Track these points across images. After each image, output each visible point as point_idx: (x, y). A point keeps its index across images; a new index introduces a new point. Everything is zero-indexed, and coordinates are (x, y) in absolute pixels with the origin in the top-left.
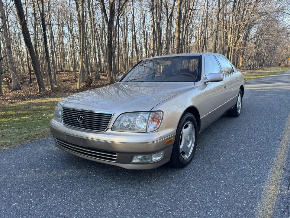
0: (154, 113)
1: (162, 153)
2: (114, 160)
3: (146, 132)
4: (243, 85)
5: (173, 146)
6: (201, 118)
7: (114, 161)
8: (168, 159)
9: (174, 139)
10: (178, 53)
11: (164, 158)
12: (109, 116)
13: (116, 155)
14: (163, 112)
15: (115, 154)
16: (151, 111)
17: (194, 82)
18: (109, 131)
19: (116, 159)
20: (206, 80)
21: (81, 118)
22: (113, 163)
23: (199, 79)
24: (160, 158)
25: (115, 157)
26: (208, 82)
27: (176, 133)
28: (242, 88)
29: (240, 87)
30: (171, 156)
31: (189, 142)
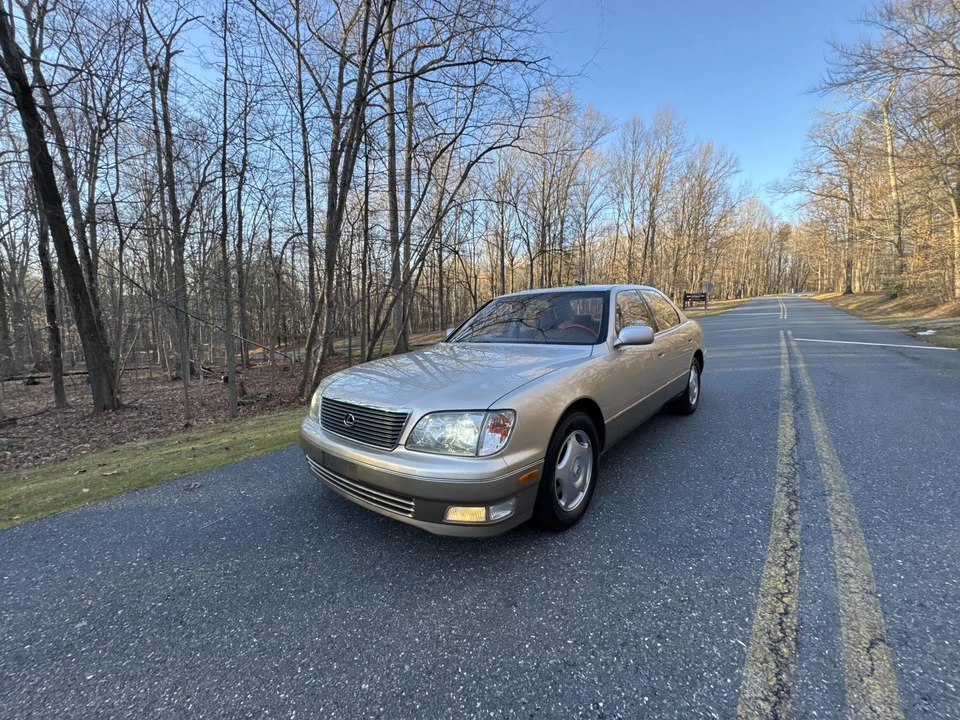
0: (496, 415)
1: (511, 503)
2: (409, 512)
3: (477, 455)
4: (701, 349)
5: (537, 488)
6: (605, 422)
7: (410, 515)
8: (528, 515)
9: (539, 471)
10: (542, 286)
11: (517, 511)
12: (402, 419)
13: (413, 504)
14: (515, 412)
15: (411, 500)
16: (488, 410)
17: (593, 344)
18: (401, 449)
19: (412, 510)
20: (618, 342)
21: (351, 420)
22: (408, 519)
23: (605, 340)
24: (509, 512)
25: (410, 506)
26: (623, 344)
27: (546, 458)
28: (699, 355)
29: (693, 353)
30: (535, 508)
31: (578, 474)
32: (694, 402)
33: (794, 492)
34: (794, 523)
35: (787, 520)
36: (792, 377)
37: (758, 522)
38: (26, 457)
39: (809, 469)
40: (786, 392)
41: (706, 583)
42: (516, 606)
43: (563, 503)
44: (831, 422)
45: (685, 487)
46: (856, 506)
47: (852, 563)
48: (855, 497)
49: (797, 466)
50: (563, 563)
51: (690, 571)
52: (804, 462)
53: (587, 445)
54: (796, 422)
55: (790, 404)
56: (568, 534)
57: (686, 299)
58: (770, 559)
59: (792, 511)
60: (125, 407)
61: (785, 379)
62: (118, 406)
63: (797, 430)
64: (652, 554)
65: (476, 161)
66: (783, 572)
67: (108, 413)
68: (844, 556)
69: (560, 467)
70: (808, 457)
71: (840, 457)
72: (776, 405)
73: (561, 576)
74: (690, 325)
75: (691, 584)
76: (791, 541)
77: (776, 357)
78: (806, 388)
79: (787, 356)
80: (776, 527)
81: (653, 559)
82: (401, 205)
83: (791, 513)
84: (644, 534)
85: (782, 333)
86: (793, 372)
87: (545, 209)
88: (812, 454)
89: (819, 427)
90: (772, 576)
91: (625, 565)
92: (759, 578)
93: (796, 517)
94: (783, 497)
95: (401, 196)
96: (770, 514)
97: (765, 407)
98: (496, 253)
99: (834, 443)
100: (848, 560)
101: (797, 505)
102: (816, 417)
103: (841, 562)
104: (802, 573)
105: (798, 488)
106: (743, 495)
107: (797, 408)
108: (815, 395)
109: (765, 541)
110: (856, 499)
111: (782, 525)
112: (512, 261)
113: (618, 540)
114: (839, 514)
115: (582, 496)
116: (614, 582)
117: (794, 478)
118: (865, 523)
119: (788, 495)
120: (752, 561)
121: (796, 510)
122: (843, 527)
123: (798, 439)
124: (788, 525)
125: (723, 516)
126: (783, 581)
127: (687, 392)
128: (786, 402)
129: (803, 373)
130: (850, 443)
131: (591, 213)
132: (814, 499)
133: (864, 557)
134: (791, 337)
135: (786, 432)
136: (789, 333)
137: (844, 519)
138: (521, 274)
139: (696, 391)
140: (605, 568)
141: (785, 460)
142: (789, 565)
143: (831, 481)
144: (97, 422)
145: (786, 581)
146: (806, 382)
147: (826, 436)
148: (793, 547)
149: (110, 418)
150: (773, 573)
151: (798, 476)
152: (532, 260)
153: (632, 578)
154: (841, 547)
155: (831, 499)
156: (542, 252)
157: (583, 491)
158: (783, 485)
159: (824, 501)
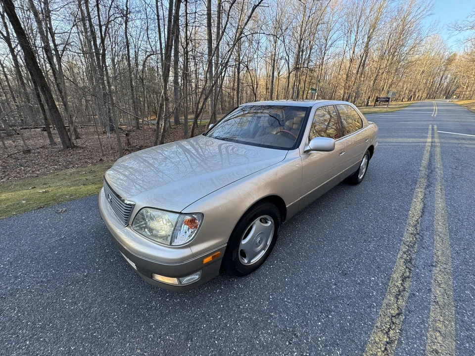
3: (171, 244)
4: (374, 145)
5: (221, 260)
6: (287, 206)
7: (136, 268)
9: (221, 252)
11: (202, 278)
12: (129, 208)
14: (203, 214)
16: (180, 213)
17: (288, 150)
18: (129, 228)
20: (308, 148)
23: (296, 146)
25: (134, 265)
26: (311, 150)
27: (228, 243)
28: (371, 149)
31: (260, 242)
32: (361, 178)
33: (410, 261)
34: (404, 290)
35: (400, 286)
36: (430, 160)
37: (378, 285)
38: (29, 171)
39: (426, 239)
40: (423, 172)
41: (326, 340)
42: (192, 341)
43: (246, 261)
44: (450, 200)
45: (337, 246)
46: (454, 279)
47: (440, 339)
48: (455, 272)
49: (418, 236)
50: (236, 305)
51: (318, 326)
52: (423, 233)
53: (270, 222)
54: (425, 198)
55: (423, 182)
56: (248, 279)
57: (377, 101)
58: (379, 324)
59: (406, 278)
60: (77, 147)
61: (425, 162)
62: (74, 147)
63: (425, 204)
64: (297, 305)
65: (258, 5)
66: (386, 339)
67: (69, 150)
68: (436, 330)
69: (244, 242)
70: (427, 229)
71: (451, 231)
72: (415, 182)
73: (231, 316)
74: (370, 128)
75: (315, 339)
76: (398, 308)
77: (423, 144)
78: (437, 170)
79: (430, 144)
80: (390, 292)
81: (296, 310)
82: (214, 36)
83: (404, 279)
84: (297, 285)
85: (430, 127)
86: (432, 156)
87: (301, 40)
88: (430, 228)
89: (440, 203)
90: (376, 342)
91: (276, 313)
92: (365, 343)
93: (407, 284)
94: (402, 263)
95: (214, 30)
96: (389, 279)
97: (407, 183)
98: (270, 68)
99: (448, 218)
100: (438, 334)
101: (410, 272)
102: (440, 195)
103: (431, 336)
104: (400, 343)
105: (414, 256)
106: (374, 258)
107: (428, 186)
108: (442, 176)
109: (379, 305)
110: (456, 273)
111: (395, 291)
112: (279, 73)
113: (279, 288)
114: (439, 285)
115: (263, 253)
116: (263, 329)
117: (413, 247)
118: (458, 299)
119: (406, 262)
120: (365, 323)
121: (409, 277)
122: (440, 299)
123: (423, 212)
124: (399, 291)
125: (355, 277)
126: (383, 349)
127: (357, 172)
128: (422, 180)
129: (438, 157)
130: (459, 219)
131: (329, 43)
132: (424, 268)
133: (451, 333)
134: (436, 130)
135: (417, 206)
136: (435, 127)
137: (442, 291)
138: (283, 82)
139: (364, 171)
140: (261, 313)
141: (411, 230)
142: (391, 332)
143: (439, 253)
144: (64, 154)
145: (386, 349)
146: (438, 164)
147: (443, 211)
148: (398, 314)
149: (70, 153)
150: (377, 339)
151: (416, 246)
152: (289, 74)
153: (276, 326)
154: (435, 321)
155: (436, 270)
156: (297, 69)
157: (264, 250)
158: (404, 253)
159: (430, 271)
